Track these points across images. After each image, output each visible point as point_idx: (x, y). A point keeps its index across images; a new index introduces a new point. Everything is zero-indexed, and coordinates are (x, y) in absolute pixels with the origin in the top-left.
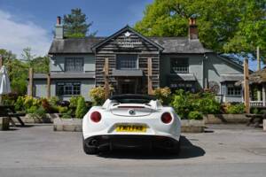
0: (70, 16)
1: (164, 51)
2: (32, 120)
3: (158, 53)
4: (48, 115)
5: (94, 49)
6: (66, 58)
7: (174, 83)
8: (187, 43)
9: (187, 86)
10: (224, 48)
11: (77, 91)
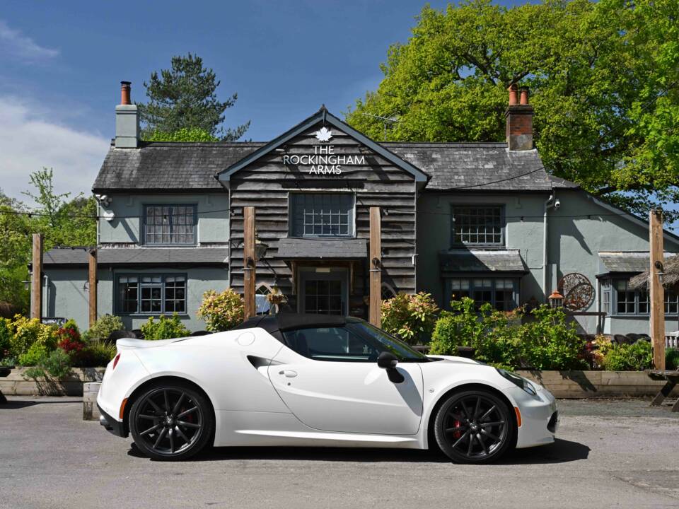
0: (168, 78)
1: (430, 186)
2: (32, 387)
3: (412, 189)
4: (78, 371)
5: (226, 178)
6: (145, 205)
7: (461, 276)
8: (500, 161)
9: (500, 286)
10: (616, 174)
11: (176, 301)
